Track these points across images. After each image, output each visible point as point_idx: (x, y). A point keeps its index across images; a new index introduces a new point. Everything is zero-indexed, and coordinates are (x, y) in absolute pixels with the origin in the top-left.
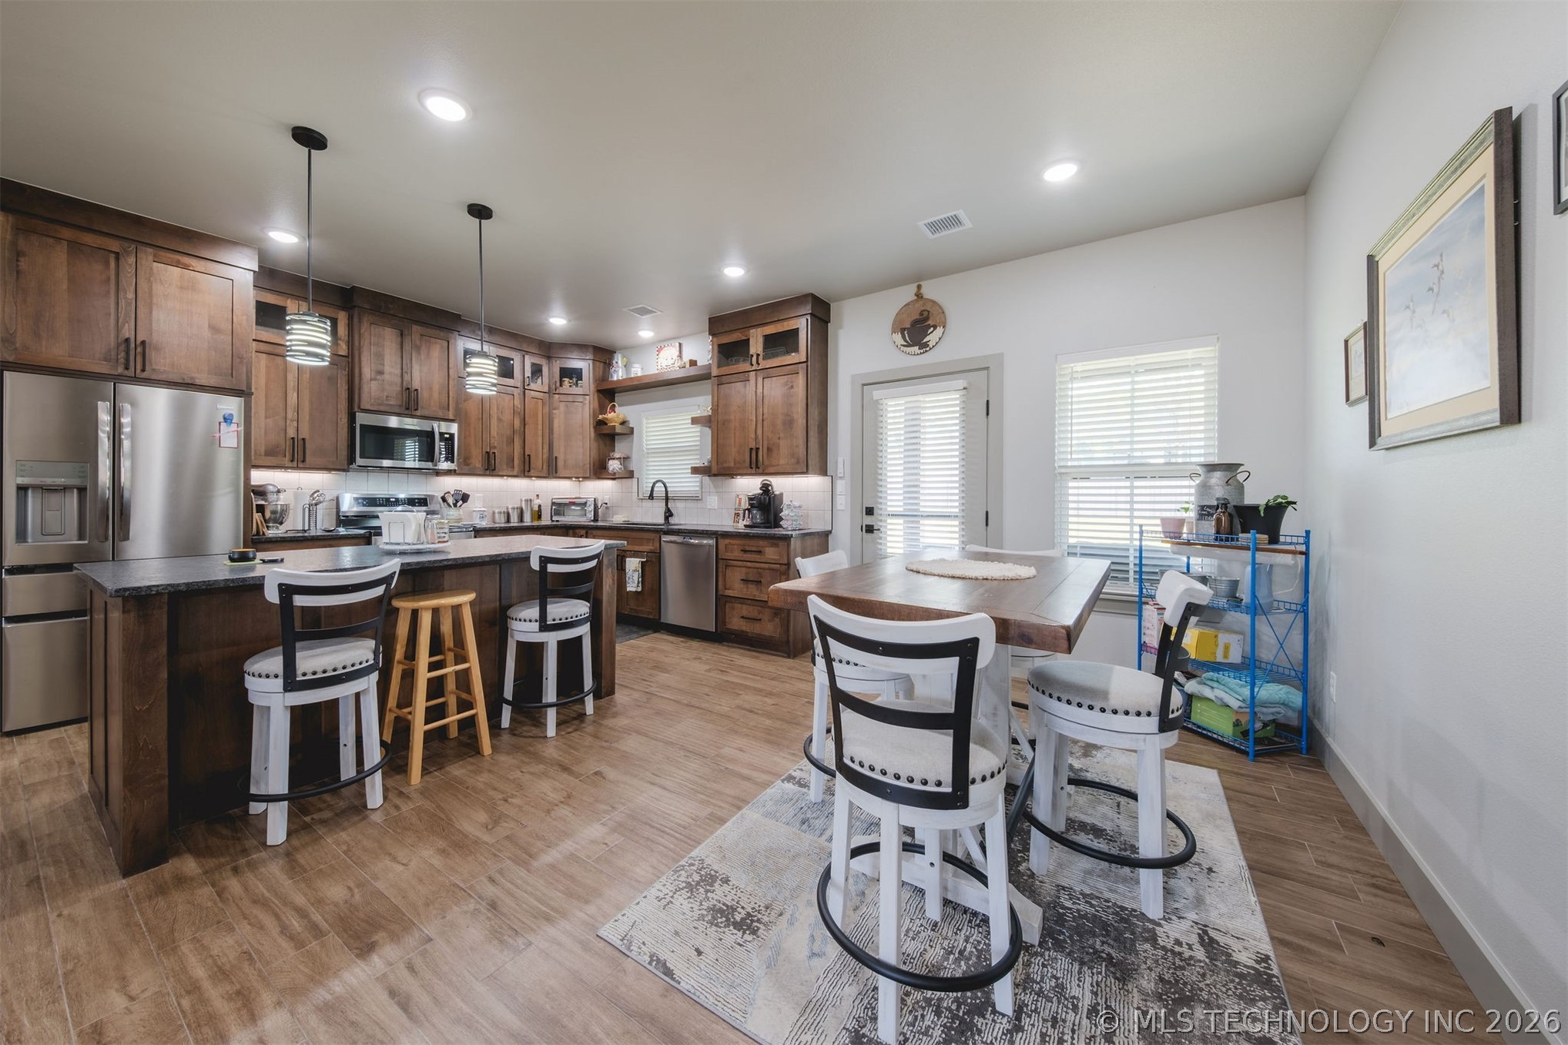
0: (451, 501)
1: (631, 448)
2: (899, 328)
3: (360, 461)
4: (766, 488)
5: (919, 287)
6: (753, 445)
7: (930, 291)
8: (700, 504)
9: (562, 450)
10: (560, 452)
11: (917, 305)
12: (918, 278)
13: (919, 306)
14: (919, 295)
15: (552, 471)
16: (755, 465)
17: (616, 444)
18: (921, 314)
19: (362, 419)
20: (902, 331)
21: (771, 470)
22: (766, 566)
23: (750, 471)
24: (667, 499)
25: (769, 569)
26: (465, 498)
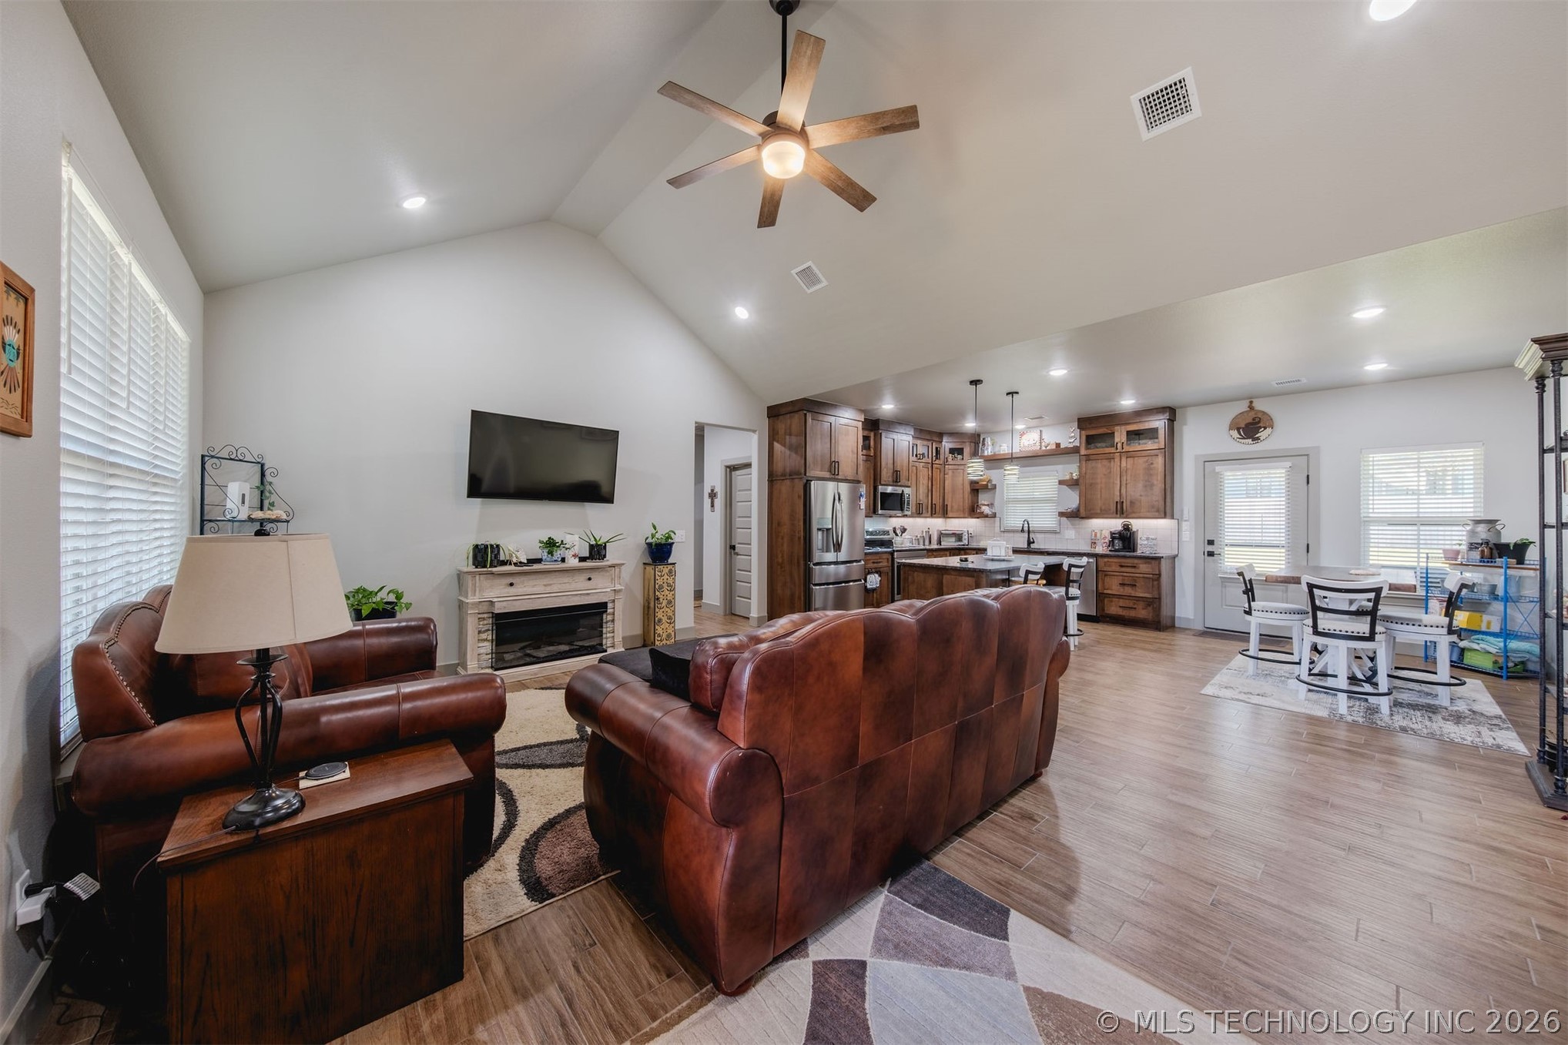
0: (898, 532)
1: (994, 498)
2: (1234, 426)
3: (880, 512)
4: (1127, 528)
5: (1251, 402)
6: (1118, 499)
7: (1259, 405)
8: (1057, 536)
9: (950, 500)
10: (948, 502)
11: (1250, 414)
12: (1251, 398)
13: (1252, 414)
14: (1251, 408)
15: (944, 513)
16: (1120, 511)
17: (980, 495)
18: (1254, 419)
19: (881, 489)
20: (1238, 429)
21: (1133, 515)
22: (1141, 575)
23: (1115, 515)
24: (1029, 532)
25: (1143, 577)
26: (904, 530)
